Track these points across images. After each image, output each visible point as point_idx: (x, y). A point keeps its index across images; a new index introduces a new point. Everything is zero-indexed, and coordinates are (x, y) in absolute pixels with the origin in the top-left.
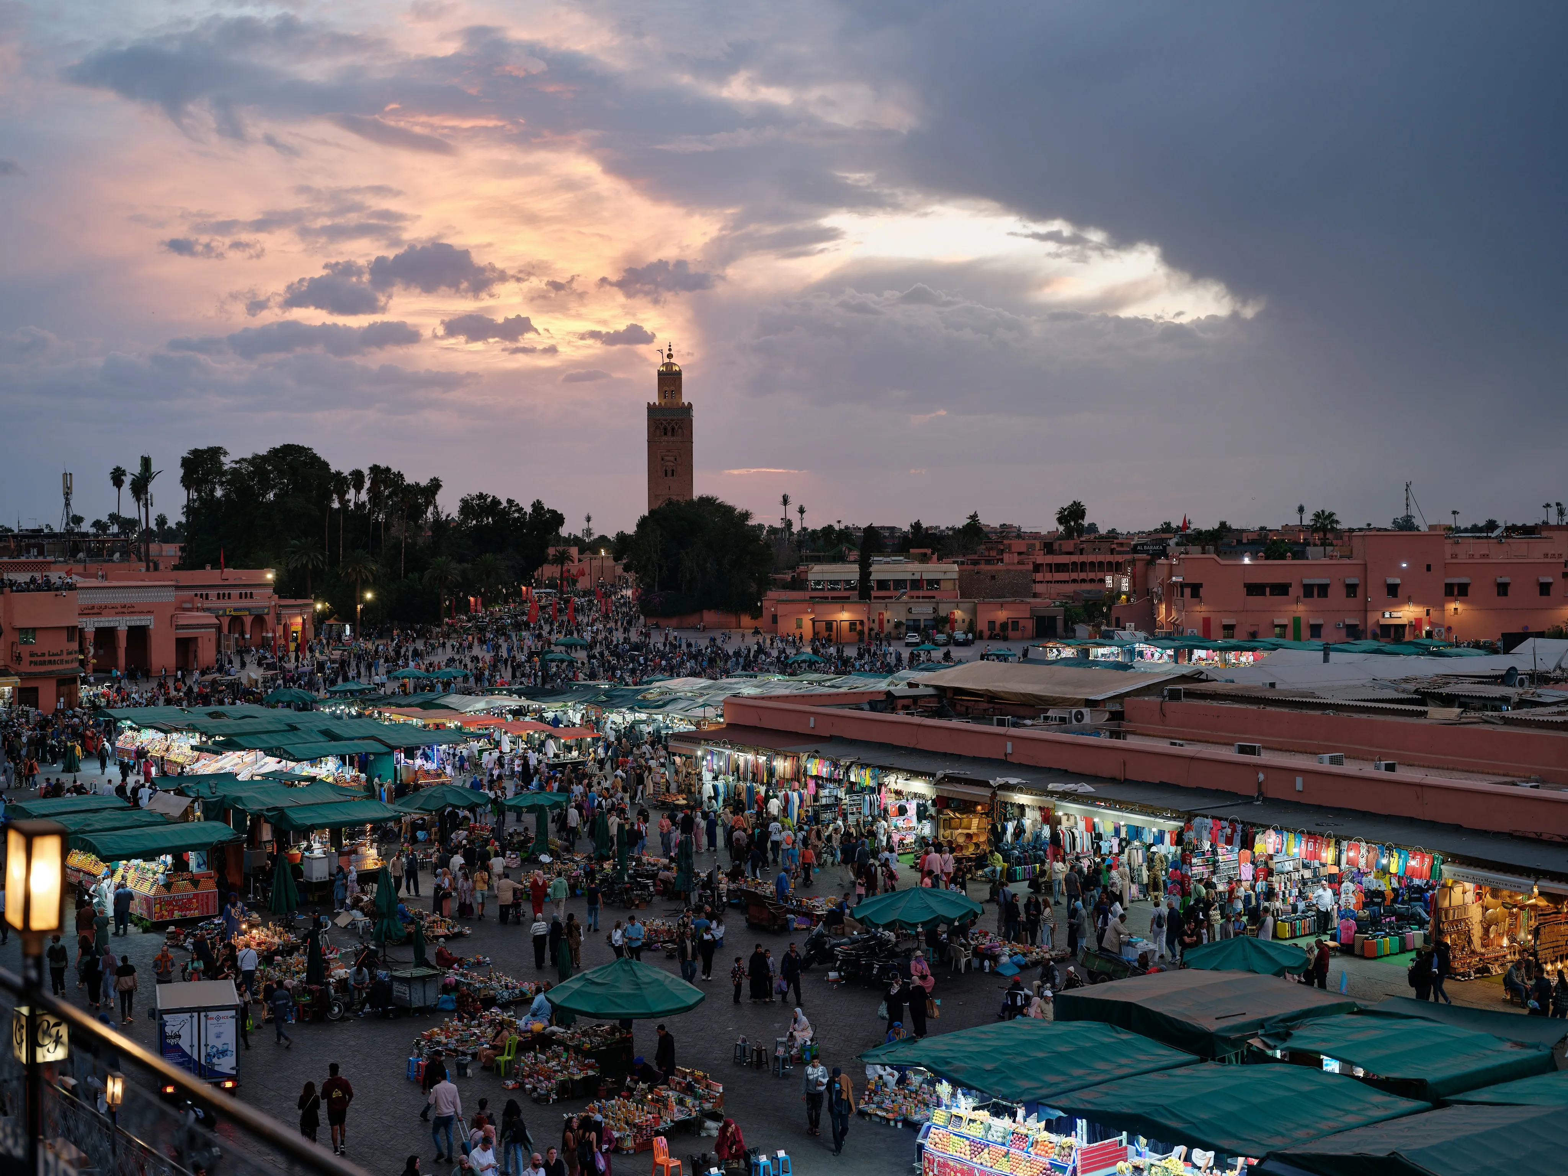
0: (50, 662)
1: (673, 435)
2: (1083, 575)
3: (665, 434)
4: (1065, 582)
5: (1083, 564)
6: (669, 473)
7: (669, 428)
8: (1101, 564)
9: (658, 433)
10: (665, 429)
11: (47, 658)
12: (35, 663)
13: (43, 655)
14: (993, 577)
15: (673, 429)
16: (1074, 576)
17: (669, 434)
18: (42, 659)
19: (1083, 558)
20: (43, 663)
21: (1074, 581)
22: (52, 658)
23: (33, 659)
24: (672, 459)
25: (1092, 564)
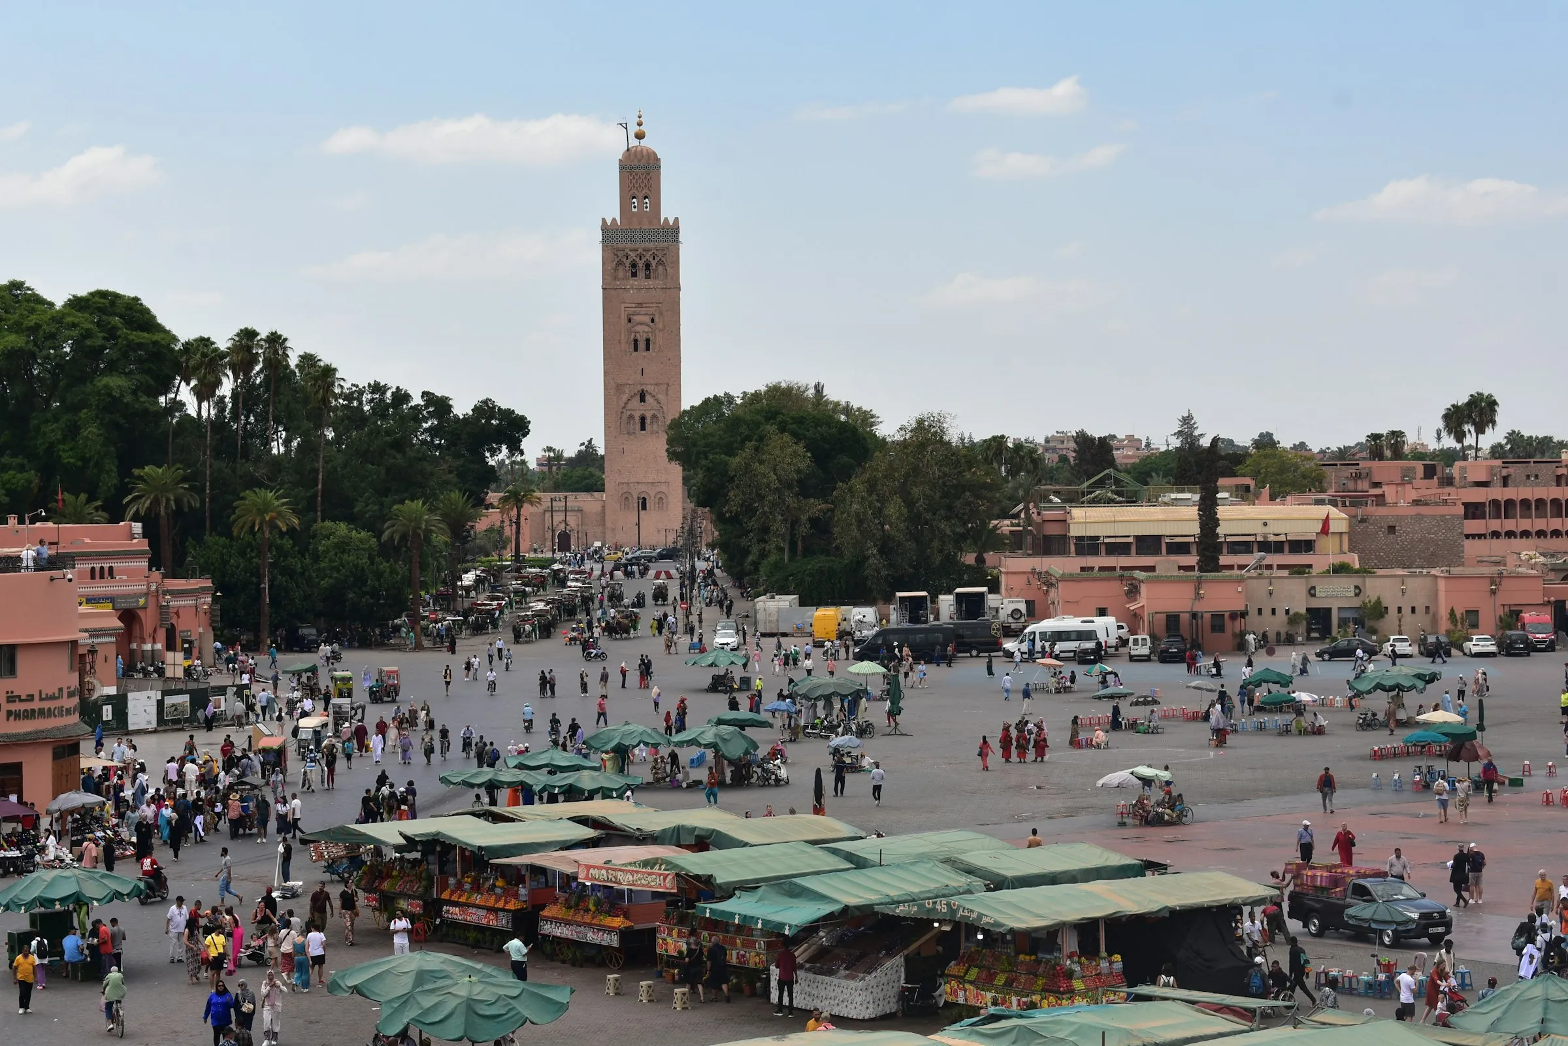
0: (41, 712)
1: (648, 277)
2: (1510, 524)
3: (634, 275)
4: (1480, 536)
5: (1510, 503)
6: (642, 345)
7: (641, 264)
8: (1540, 502)
9: (621, 274)
10: (634, 265)
11: (36, 705)
12: (17, 715)
13: (31, 698)
14: (1392, 529)
15: (648, 266)
16: (1495, 525)
17: (641, 274)
18: (29, 706)
19: (1510, 493)
20: (30, 715)
21: (1496, 534)
22: (46, 705)
23: (14, 707)
24: (647, 319)
25: (1525, 503)
